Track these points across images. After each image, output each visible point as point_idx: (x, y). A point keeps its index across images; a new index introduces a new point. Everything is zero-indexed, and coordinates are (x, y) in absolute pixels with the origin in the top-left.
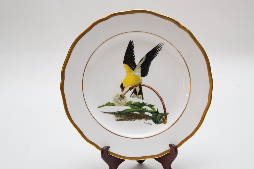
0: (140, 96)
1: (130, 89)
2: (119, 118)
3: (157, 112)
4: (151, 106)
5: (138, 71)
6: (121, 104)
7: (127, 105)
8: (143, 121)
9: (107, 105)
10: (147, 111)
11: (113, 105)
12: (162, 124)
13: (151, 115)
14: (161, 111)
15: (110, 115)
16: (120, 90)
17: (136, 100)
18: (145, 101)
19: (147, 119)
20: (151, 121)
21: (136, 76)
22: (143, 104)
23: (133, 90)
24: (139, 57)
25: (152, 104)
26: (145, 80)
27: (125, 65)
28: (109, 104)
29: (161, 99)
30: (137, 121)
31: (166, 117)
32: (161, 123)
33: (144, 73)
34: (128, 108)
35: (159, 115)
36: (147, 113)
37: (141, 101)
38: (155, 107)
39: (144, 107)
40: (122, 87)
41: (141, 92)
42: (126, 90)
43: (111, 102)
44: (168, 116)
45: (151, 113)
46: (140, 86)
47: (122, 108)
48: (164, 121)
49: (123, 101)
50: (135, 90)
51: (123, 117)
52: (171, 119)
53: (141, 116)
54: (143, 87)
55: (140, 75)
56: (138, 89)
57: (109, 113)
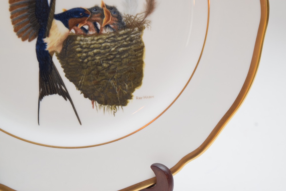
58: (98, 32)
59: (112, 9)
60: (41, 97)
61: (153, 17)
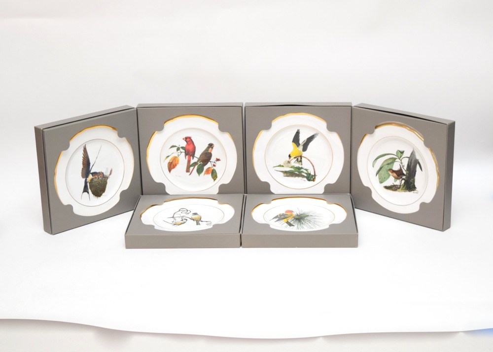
0: (300, 163)
1: (295, 158)
2: (285, 175)
3: (310, 174)
4: (306, 170)
5: (301, 148)
6: (288, 166)
7: (292, 167)
8: (300, 178)
9: (278, 166)
10: (303, 172)
11: (283, 166)
12: (312, 182)
13: (306, 175)
14: (312, 173)
15: (278, 172)
16: (288, 158)
17: (297, 165)
18: (303, 166)
19: (303, 177)
20: (305, 179)
21: (299, 151)
22: (302, 168)
23: (296, 159)
24: (302, 139)
25: (307, 168)
26: (304, 154)
27: (294, 143)
28: (280, 166)
29: (313, 166)
30: (297, 178)
31: (315, 178)
32: (312, 180)
33: (305, 149)
34: (292, 169)
35: (311, 176)
36: (303, 174)
37: (300, 166)
38: (309, 171)
39: (302, 170)
40: (290, 156)
41: (301, 161)
42: (291, 158)
43: (282, 165)
44: (316, 177)
45: (306, 174)
46: (301, 157)
47: (288, 169)
48: (314, 180)
49: (289, 165)
50: (298, 159)
51: (288, 175)
52: (317, 179)
53: (300, 175)
54: (303, 159)
55: (302, 150)
56: (299, 159)
57: (280, 171)
58: (99, 178)
59: (103, 173)
60: (83, 192)
61: (110, 176)
